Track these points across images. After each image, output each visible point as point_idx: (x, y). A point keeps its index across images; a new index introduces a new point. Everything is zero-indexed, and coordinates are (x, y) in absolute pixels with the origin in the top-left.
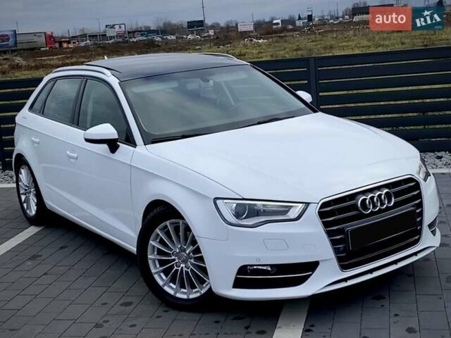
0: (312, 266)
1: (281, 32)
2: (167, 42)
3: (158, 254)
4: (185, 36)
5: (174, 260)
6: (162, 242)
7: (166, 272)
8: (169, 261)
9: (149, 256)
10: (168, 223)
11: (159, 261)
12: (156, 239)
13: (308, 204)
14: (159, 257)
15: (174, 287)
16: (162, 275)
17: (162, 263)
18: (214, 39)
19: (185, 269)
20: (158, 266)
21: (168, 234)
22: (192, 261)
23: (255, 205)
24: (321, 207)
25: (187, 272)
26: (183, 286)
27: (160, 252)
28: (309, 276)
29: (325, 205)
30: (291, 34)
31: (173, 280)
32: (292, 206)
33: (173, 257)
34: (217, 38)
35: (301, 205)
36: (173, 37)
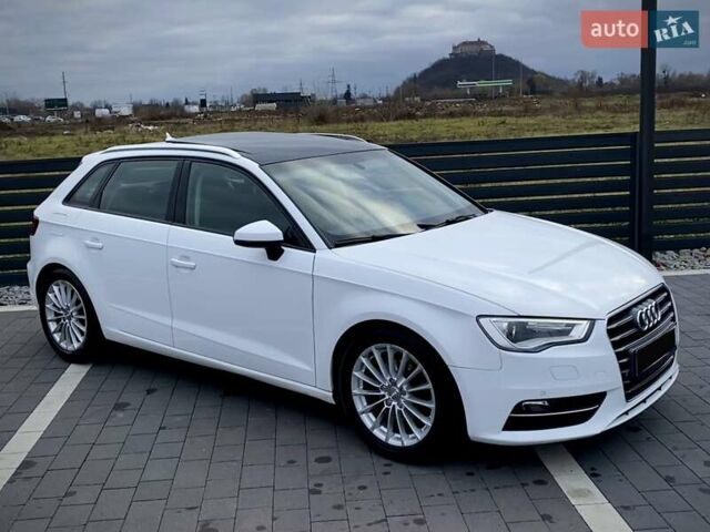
0: (598, 398)
3: (364, 388)
5: (384, 396)
6: (368, 373)
7: (375, 411)
8: (378, 398)
9: (354, 391)
10: (373, 348)
11: (366, 396)
12: (361, 369)
13: (593, 322)
14: (365, 392)
15: (385, 430)
16: (371, 415)
17: (370, 399)
19: (397, 408)
20: (365, 404)
21: (374, 362)
22: (406, 397)
23: (527, 323)
24: (609, 324)
25: (400, 412)
26: (396, 430)
27: (367, 386)
28: (596, 410)
29: (611, 321)
31: (384, 422)
32: (574, 325)
33: (382, 393)
35: (585, 322)
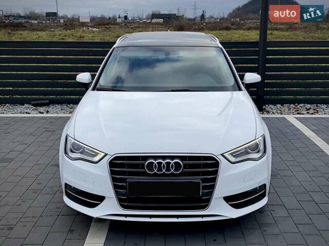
0: (101, 199)
1: (107, 24)
2: (32, 25)
4: (44, 22)
13: (106, 155)
18: (63, 25)
28: (98, 204)
30: (114, 26)
32: (98, 153)
34: (66, 25)
35: (102, 154)
36: (36, 22)
